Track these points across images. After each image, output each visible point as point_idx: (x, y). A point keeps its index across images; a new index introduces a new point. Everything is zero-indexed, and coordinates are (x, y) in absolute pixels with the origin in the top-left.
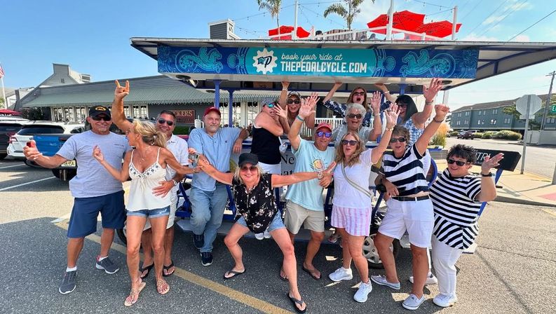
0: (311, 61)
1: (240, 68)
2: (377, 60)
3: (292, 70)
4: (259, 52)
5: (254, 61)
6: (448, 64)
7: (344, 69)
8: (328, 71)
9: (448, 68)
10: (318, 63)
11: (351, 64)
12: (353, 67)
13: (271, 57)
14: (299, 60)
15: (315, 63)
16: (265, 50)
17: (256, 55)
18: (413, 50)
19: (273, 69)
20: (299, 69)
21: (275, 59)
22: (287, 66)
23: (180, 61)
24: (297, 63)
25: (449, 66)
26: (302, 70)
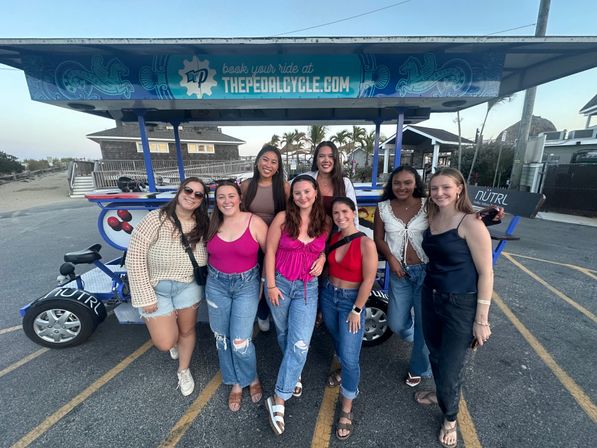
1: (161, 90)
3: (241, 91)
4: (186, 62)
5: (181, 78)
7: (317, 88)
8: (294, 91)
14: (250, 75)
17: (183, 67)
18: (414, 55)
19: (212, 88)
20: (251, 88)
21: (212, 72)
22: (232, 85)
23: (65, 80)
24: (248, 79)
26: (256, 91)
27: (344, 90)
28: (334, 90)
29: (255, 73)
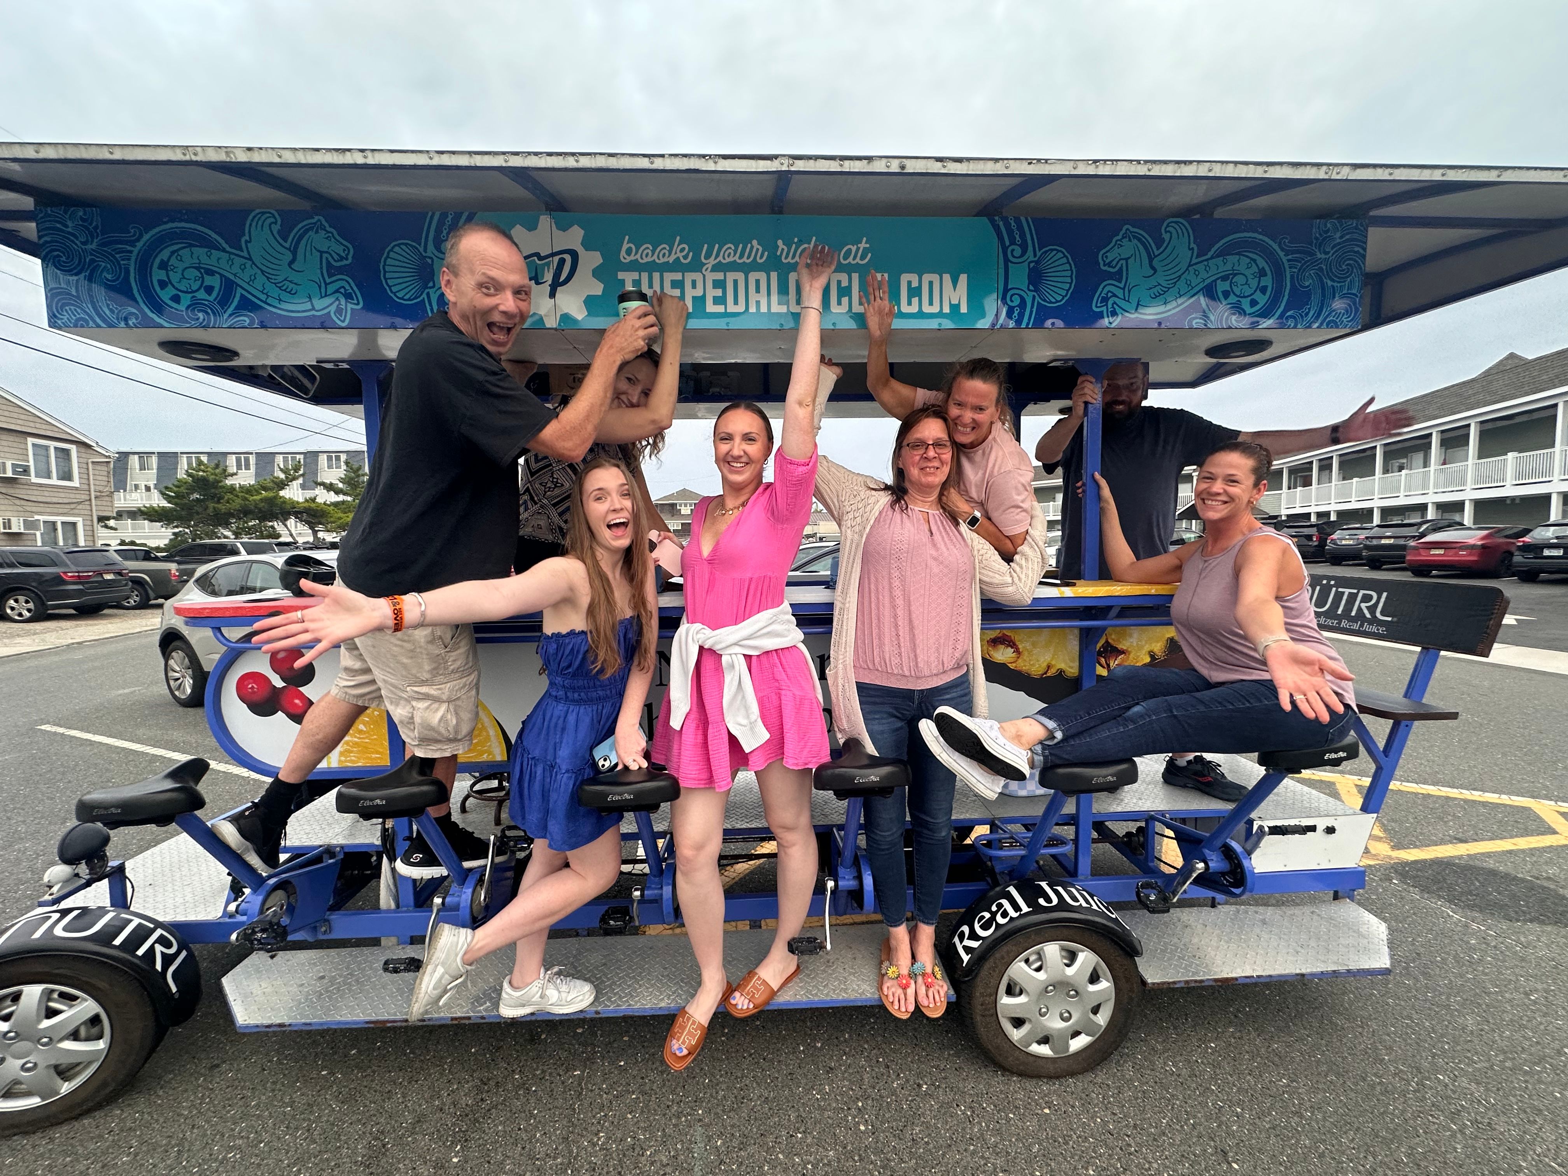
0: (746, 269)
2: (1007, 261)
6: (1262, 273)
9: (1263, 290)
10: (774, 275)
11: (905, 278)
12: (915, 292)
13: (574, 254)
15: (763, 276)
16: (545, 221)
20: (700, 301)
21: (590, 260)
24: (689, 277)
25: (1267, 281)
26: (711, 308)
27: (955, 308)
28: (927, 309)
29: (712, 261)
